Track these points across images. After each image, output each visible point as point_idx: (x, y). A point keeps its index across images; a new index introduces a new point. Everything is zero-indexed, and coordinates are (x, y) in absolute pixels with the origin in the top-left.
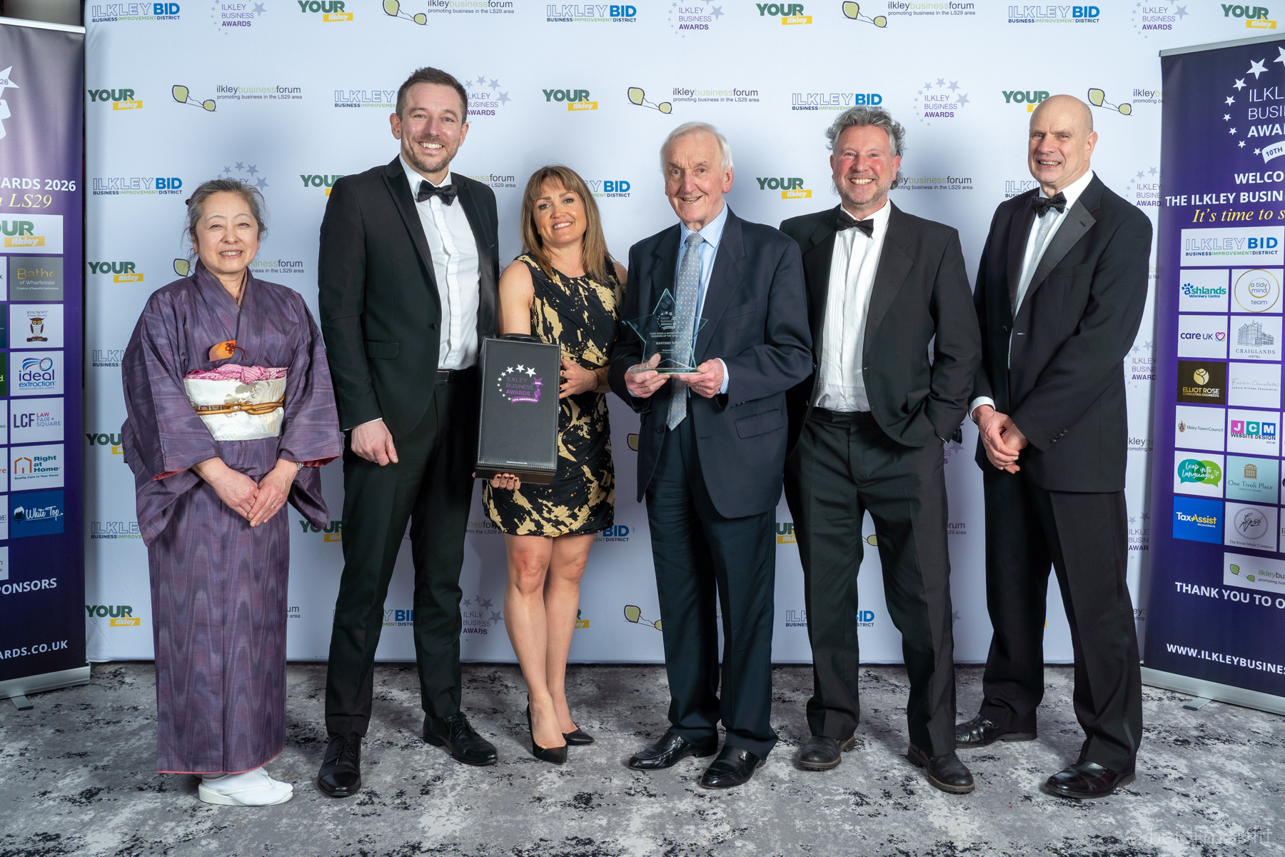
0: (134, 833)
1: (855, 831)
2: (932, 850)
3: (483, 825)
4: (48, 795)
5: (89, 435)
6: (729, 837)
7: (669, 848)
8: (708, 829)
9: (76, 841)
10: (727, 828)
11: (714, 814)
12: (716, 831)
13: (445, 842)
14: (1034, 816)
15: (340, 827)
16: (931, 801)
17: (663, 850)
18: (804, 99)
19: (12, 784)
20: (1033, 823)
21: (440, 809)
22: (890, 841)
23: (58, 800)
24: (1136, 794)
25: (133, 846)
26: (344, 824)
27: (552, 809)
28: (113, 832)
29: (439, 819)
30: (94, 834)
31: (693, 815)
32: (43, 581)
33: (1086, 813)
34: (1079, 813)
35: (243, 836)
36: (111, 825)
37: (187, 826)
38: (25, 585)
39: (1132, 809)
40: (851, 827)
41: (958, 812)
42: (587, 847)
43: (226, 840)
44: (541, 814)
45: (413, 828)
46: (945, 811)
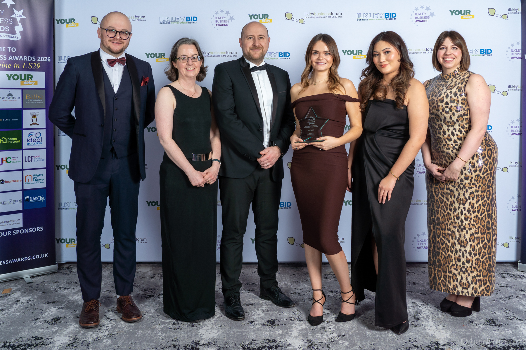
0: (75, 337)
1: (393, 336)
2: (429, 345)
3: (227, 334)
4: (38, 320)
5: (57, 166)
6: (337, 339)
7: (310, 344)
8: (327, 335)
9: (50, 340)
10: (335, 335)
11: (329, 329)
12: (331, 336)
13: (210, 341)
14: (475, 330)
15: (164, 334)
16: (427, 323)
17: (307, 345)
18: (362, 16)
19: (23, 315)
20: (474, 333)
21: (208, 326)
22: (409, 341)
23: (42, 322)
24: (521, 320)
25: (74, 342)
26: (166, 333)
27: (257, 327)
28: (66, 336)
29: (207, 331)
30: (58, 337)
31: (320, 329)
32: (37, 228)
33: (498, 329)
34: (495, 329)
35: (122, 338)
36: (65, 333)
37: (98, 334)
38: (30, 230)
39: (520, 327)
40: (392, 335)
41: (440, 328)
42: (273, 343)
43: (114, 340)
44: (252, 329)
45: (196, 335)
46: (434, 328)
